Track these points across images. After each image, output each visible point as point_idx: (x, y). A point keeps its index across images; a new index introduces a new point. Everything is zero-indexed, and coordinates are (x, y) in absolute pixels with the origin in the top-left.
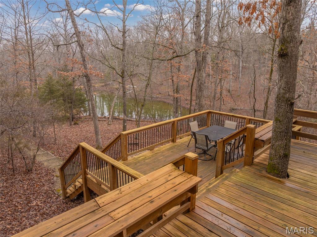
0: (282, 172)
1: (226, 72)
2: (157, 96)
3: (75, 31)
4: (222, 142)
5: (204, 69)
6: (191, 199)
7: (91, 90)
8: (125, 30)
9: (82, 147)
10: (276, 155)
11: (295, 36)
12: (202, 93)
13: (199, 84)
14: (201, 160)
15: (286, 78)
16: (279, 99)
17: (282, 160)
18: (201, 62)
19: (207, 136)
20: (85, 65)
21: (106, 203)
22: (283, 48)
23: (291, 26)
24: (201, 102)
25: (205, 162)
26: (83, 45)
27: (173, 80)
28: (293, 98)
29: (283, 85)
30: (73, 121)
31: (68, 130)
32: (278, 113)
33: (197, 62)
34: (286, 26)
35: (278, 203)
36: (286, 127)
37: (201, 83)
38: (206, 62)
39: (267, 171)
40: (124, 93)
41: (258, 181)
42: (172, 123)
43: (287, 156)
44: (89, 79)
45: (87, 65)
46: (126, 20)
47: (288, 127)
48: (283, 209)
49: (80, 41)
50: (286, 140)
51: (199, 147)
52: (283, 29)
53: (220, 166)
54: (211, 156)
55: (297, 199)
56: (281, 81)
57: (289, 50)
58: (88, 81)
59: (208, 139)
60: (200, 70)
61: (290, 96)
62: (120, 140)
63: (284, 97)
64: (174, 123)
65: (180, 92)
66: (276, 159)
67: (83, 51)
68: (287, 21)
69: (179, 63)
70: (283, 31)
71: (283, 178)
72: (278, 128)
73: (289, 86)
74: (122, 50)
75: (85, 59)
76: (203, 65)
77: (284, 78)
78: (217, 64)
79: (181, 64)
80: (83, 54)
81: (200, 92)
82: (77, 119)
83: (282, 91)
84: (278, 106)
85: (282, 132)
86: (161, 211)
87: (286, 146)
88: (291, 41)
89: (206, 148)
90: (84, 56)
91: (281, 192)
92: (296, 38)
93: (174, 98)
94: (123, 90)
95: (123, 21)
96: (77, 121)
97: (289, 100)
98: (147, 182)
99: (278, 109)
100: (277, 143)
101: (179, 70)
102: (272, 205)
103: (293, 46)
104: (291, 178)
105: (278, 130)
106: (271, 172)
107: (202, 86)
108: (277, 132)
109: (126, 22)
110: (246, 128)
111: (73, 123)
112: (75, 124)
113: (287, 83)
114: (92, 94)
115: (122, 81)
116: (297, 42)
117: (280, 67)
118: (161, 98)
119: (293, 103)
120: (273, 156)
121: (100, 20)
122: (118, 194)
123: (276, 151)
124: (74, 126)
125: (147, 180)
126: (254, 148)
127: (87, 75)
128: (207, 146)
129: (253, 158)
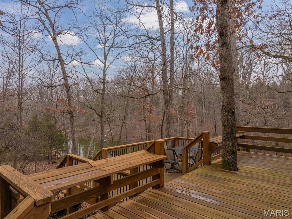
0: (232, 166)
1: (191, 115)
2: (131, 139)
3: (64, 76)
4: (185, 148)
5: (170, 105)
6: (161, 176)
7: (73, 125)
8: (105, 78)
9: (69, 157)
10: (226, 153)
11: (229, 66)
12: (170, 125)
13: (167, 117)
14: (170, 173)
15: (226, 94)
16: (224, 110)
17: (231, 156)
18: (168, 100)
19: (174, 150)
20: (70, 104)
21: (96, 165)
22: (222, 74)
23: (225, 59)
24: (169, 133)
25: (174, 174)
26: (69, 87)
27: (145, 121)
28: (233, 108)
29: (225, 99)
30: (51, 160)
31: (46, 168)
32: (224, 120)
33: (165, 100)
34: (223, 60)
35: (228, 182)
36: (231, 130)
37: (169, 116)
38: (172, 99)
39: (221, 168)
40: (102, 131)
41: (215, 173)
42: (145, 144)
43: (235, 152)
44: (72, 116)
45: (72, 104)
46: (106, 70)
47: (232, 130)
48: (232, 185)
49: (67, 83)
50: (233, 140)
51: (168, 162)
52: (221, 62)
53: (185, 169)
54: (178, 170)
55: (242, 180)
56: (223, 97)
57: (226, 75)
58: (72, 117)
59: (176, 154)
60: (167, 106)
61: (231, 107)
62: (101, 156)
63: (227, 108)
64: (147, 145)
65: (151, 131)
66: (227, 156)
67: (69, 92)
68: (223, 56)
69: (151, 107)
70: (221, 63)
71: (233, 170)
72: (225, 131)
73: (229, 99)
74: (101, 94)
75: (70, 99)
76: (169, 102)
77: (225, 94)
78: (182, 107)
79: (152, 108)
80: (69, 94)
81: (168, 124)
82: (55, 158)
83: (225, 104)
84: (224, 115)
85: (229, 134)
86: (138, 178)
87: (232, 145)
88: (227, 69)
89: (174, 162)
90: (69, 96)
91: (231, 177)
92: (230, 67)
93: (147, 136)
94: (101, 129)
95: (103, 70)
96: (55, 160)
97: (231, 110)
98: (127, 158)
99: (224, 117)
100: (226, 143)
101: (151, 113)
102: (223, 183)
103: (229, 72)
104: (239, 170)
105: (226, 133)
106: (224, 167)
107: (170, 119)
108: (225, 135)
109: (106, 72)
110: (202, 134)
111: (51, 162)
112: (53, 163)
113: (228, 98)
114: (74, 129)
115: (101, 120)
116: (231, 70)
117: (222, 87)
118: (135, 141)
119: (234, 111)
120: (224, 154)
121: (84, 70)
122: (106, 162)
123: (226, 149)
124: (52, 165)
125: (127, 157)
126: (210, 150)
127: (71, 112)
128: (175, 160)
129: (210, 159)
